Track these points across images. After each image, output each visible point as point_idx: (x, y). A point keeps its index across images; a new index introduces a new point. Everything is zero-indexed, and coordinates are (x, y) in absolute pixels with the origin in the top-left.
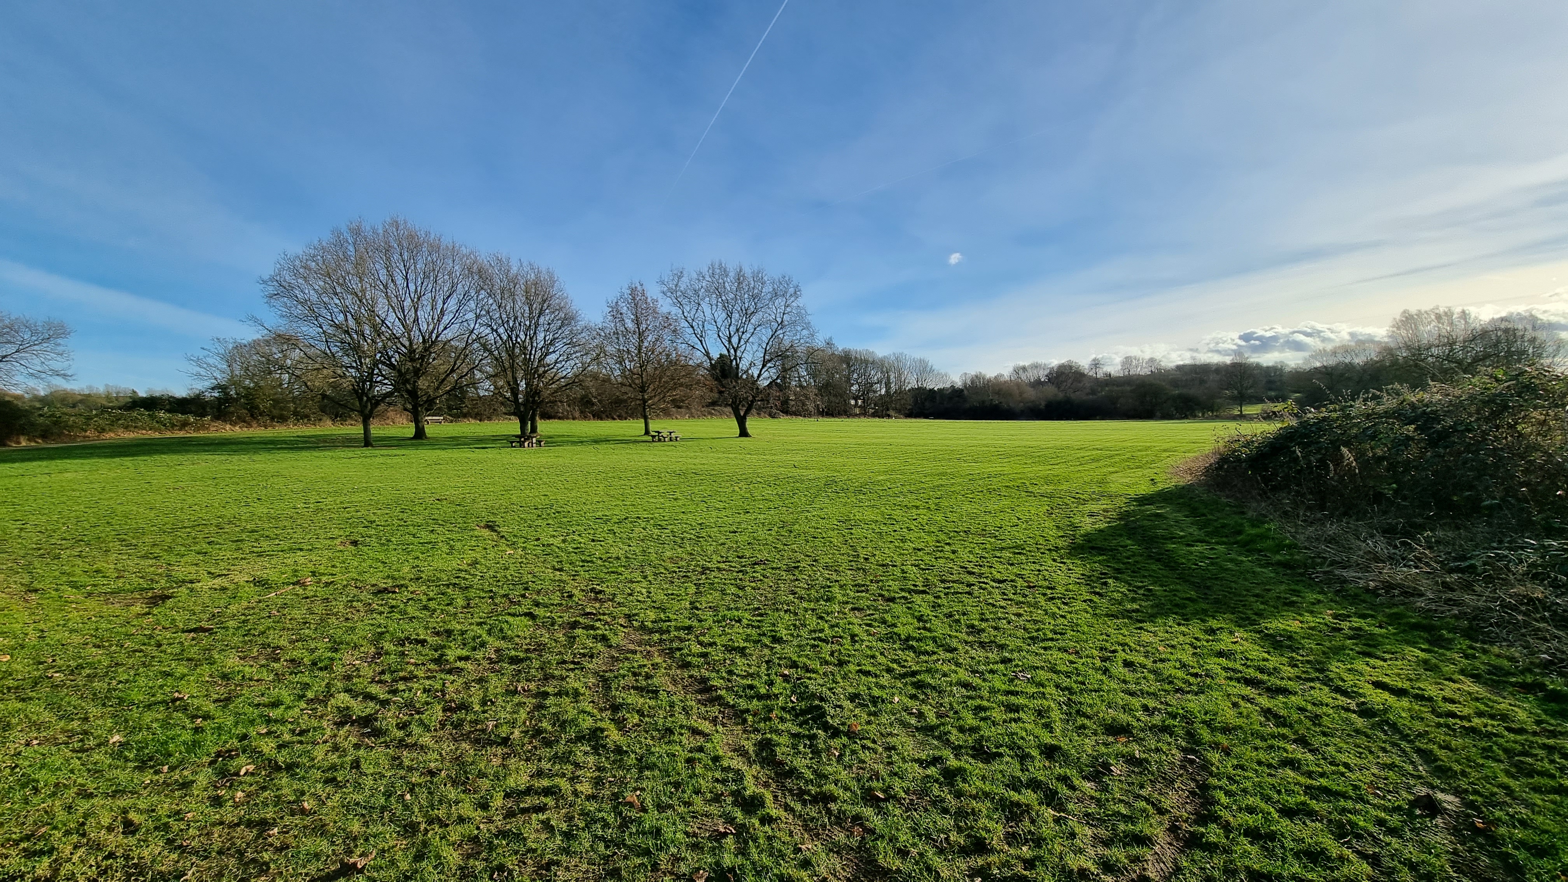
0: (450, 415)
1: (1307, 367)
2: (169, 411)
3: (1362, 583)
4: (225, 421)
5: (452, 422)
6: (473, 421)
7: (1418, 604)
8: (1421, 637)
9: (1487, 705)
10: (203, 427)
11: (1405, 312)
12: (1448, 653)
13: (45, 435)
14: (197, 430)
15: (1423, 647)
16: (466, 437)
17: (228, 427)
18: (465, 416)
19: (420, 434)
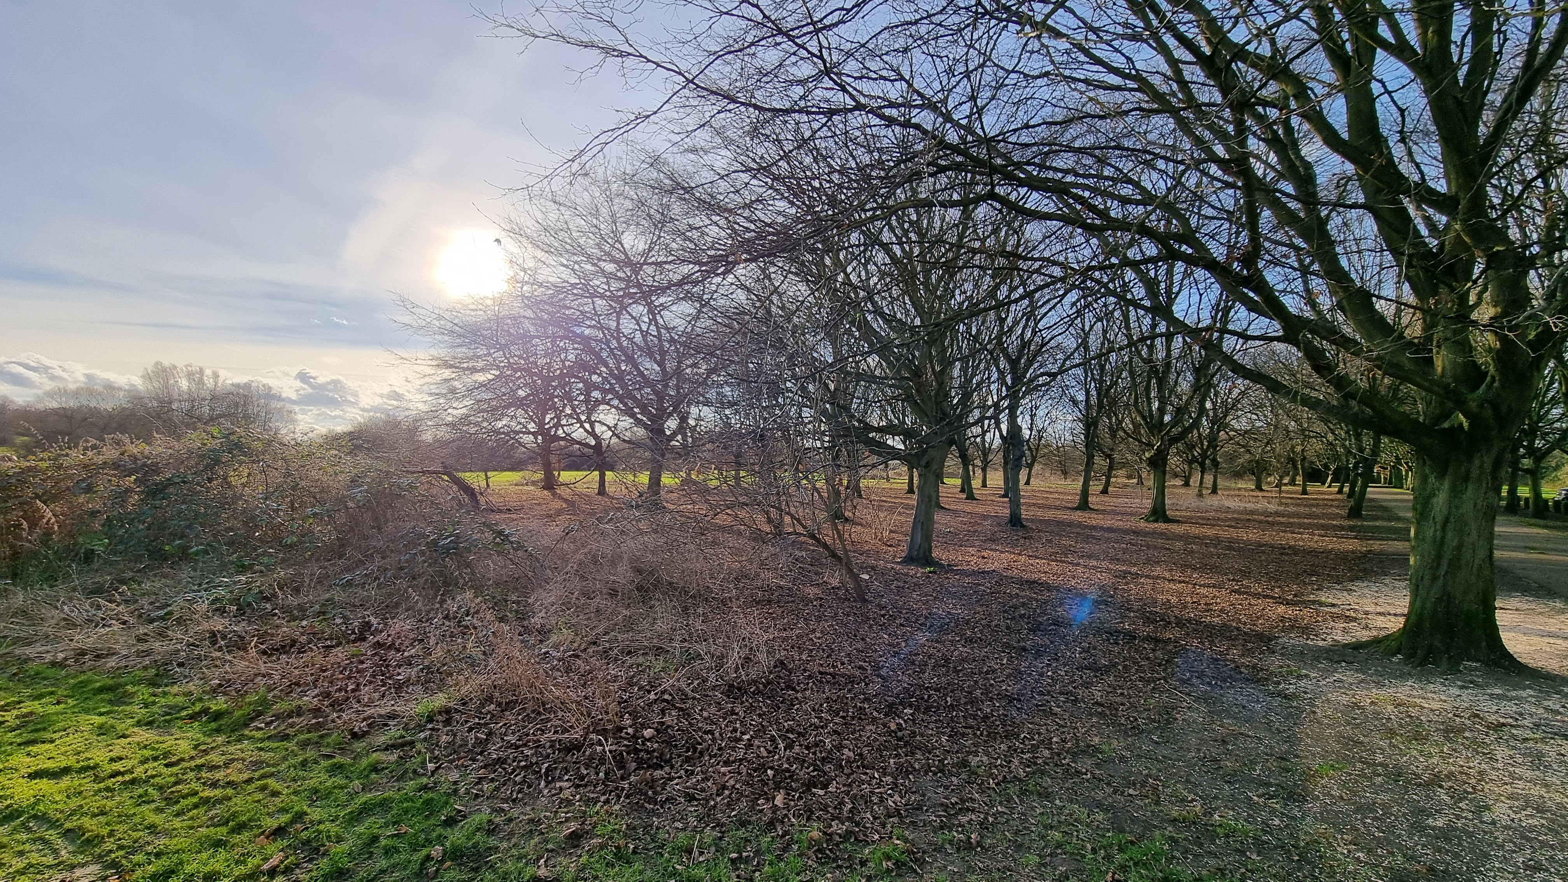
1: (41, 407)
3: (49, 657)
7: (109, 665)
8: (103, 700)
9: (153, 749)
11: (157, 363)
12: (128, 708)
15: (102, 710)
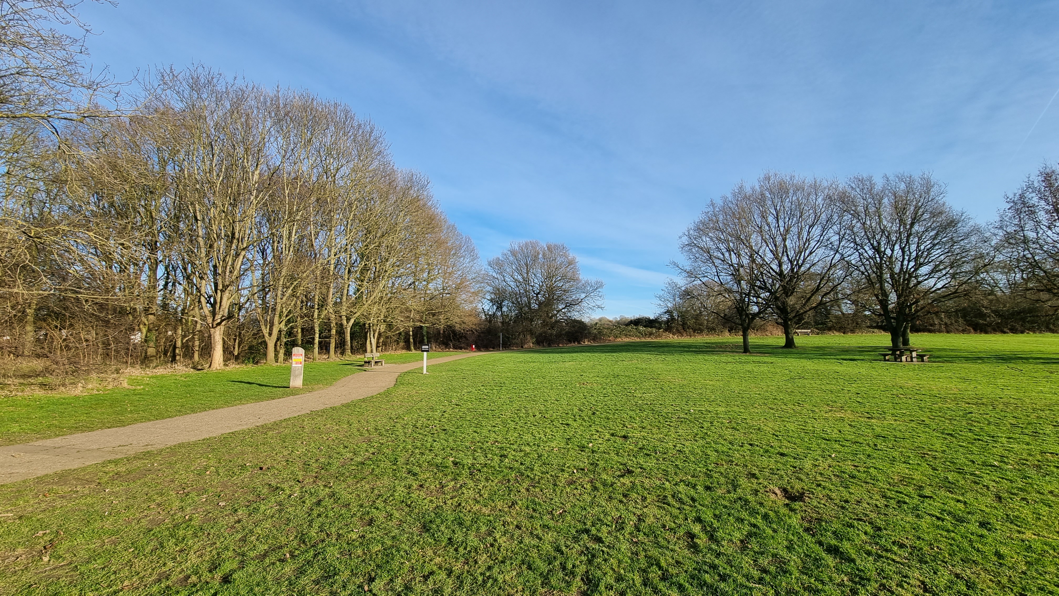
0: (817, 328)
2: (645, 326)
4: (670, 332)
5: (818, 334)
6: (837, 334)
10: (660, 336)
13: (595, 338)
14: (656, 337)
16: (832, 348)
17: (671, 335)
18: (830, 329)
19: (790, 344)
